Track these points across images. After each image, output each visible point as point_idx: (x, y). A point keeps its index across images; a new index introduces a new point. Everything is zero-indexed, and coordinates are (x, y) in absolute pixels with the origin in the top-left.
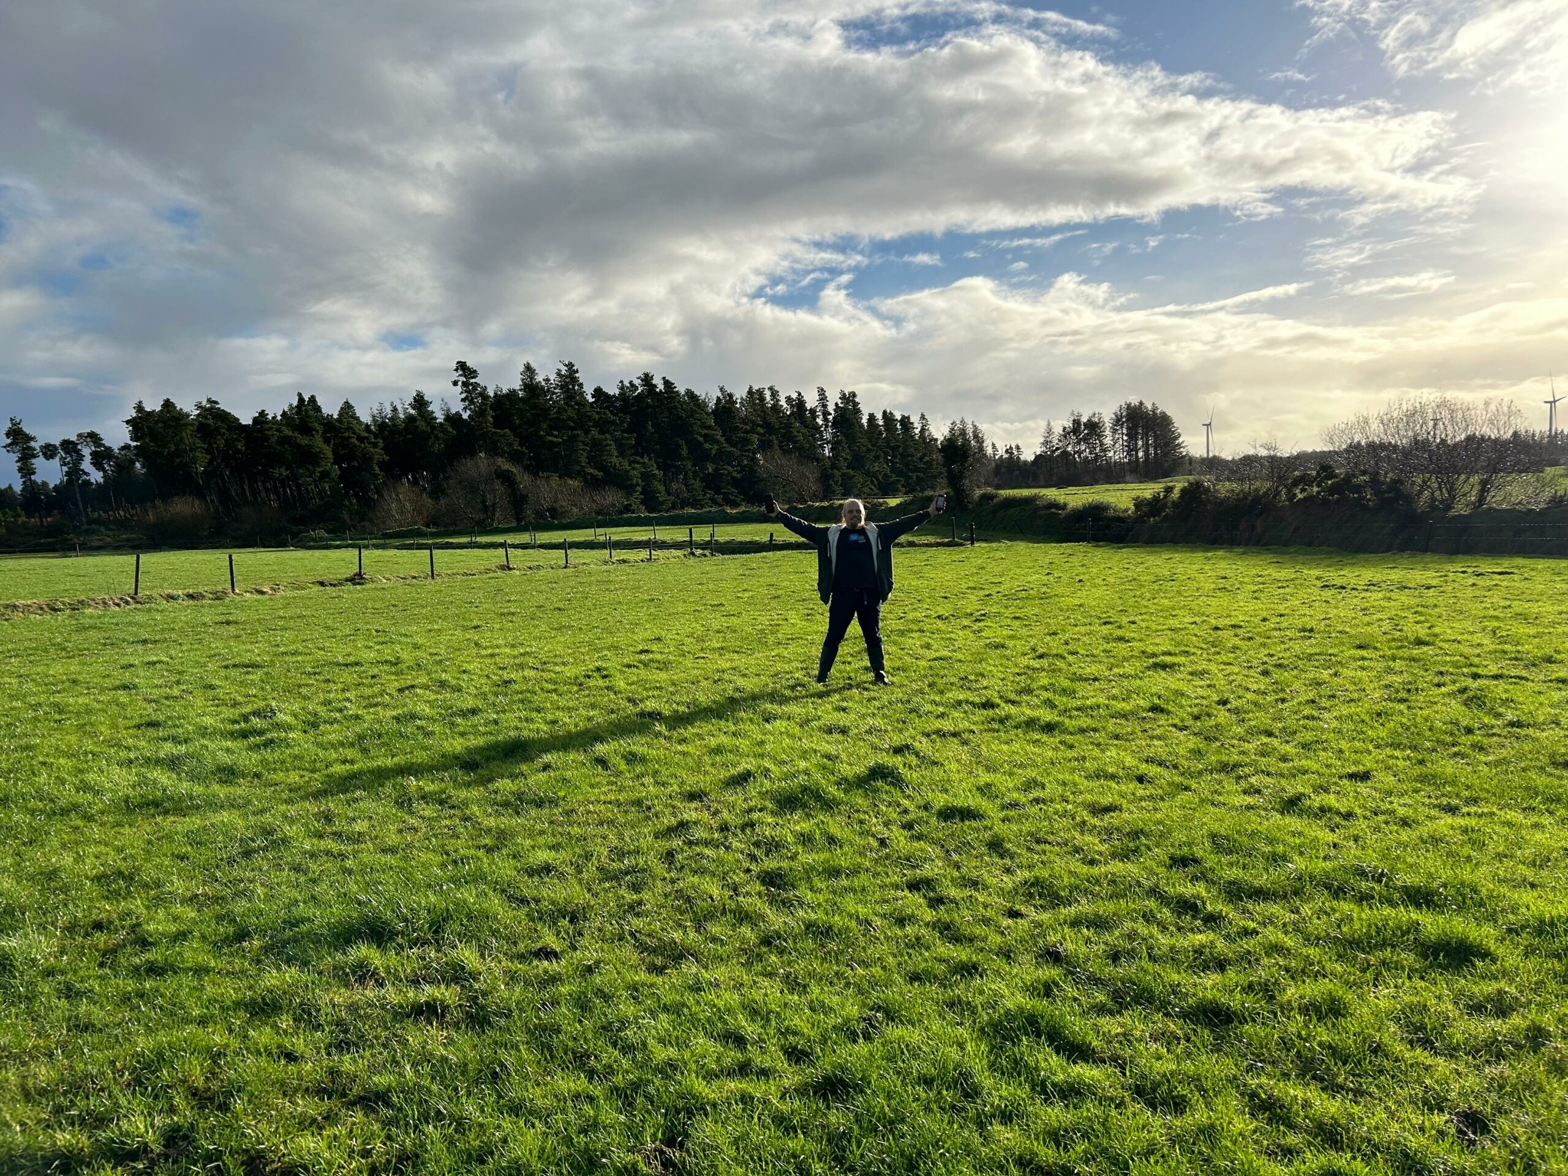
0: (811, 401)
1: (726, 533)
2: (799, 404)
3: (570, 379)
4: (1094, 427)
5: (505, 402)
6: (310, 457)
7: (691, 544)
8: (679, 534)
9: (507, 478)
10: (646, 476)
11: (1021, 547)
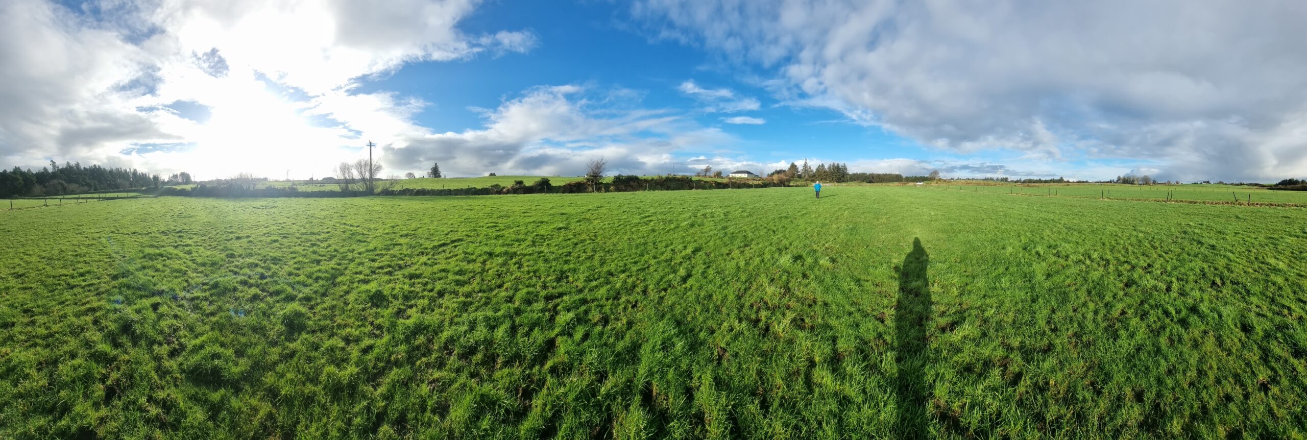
0: (128, 170)
1: (108, 195)
2: (126, 171)
3: (78, 165)
4: (176, 176)
5: (62, 171)
6: (17, 179)
7: (99, 198)
8: (96, 195)
9: (62, 184)
10: (95, 184)
11: (170, 197)
